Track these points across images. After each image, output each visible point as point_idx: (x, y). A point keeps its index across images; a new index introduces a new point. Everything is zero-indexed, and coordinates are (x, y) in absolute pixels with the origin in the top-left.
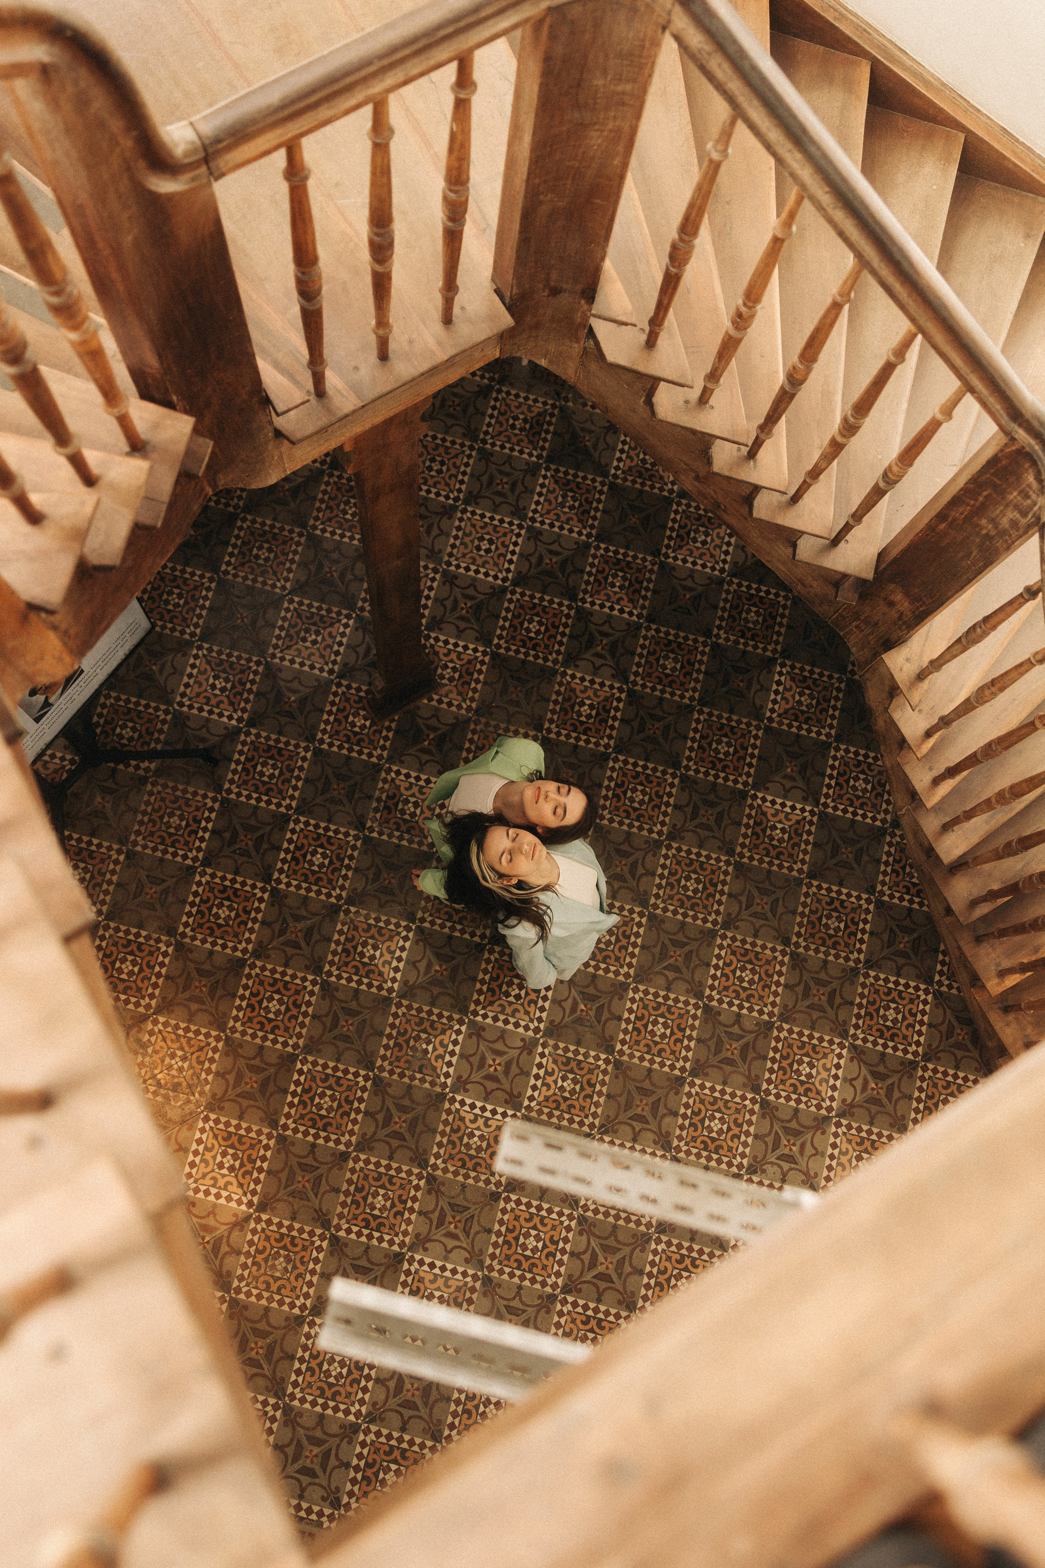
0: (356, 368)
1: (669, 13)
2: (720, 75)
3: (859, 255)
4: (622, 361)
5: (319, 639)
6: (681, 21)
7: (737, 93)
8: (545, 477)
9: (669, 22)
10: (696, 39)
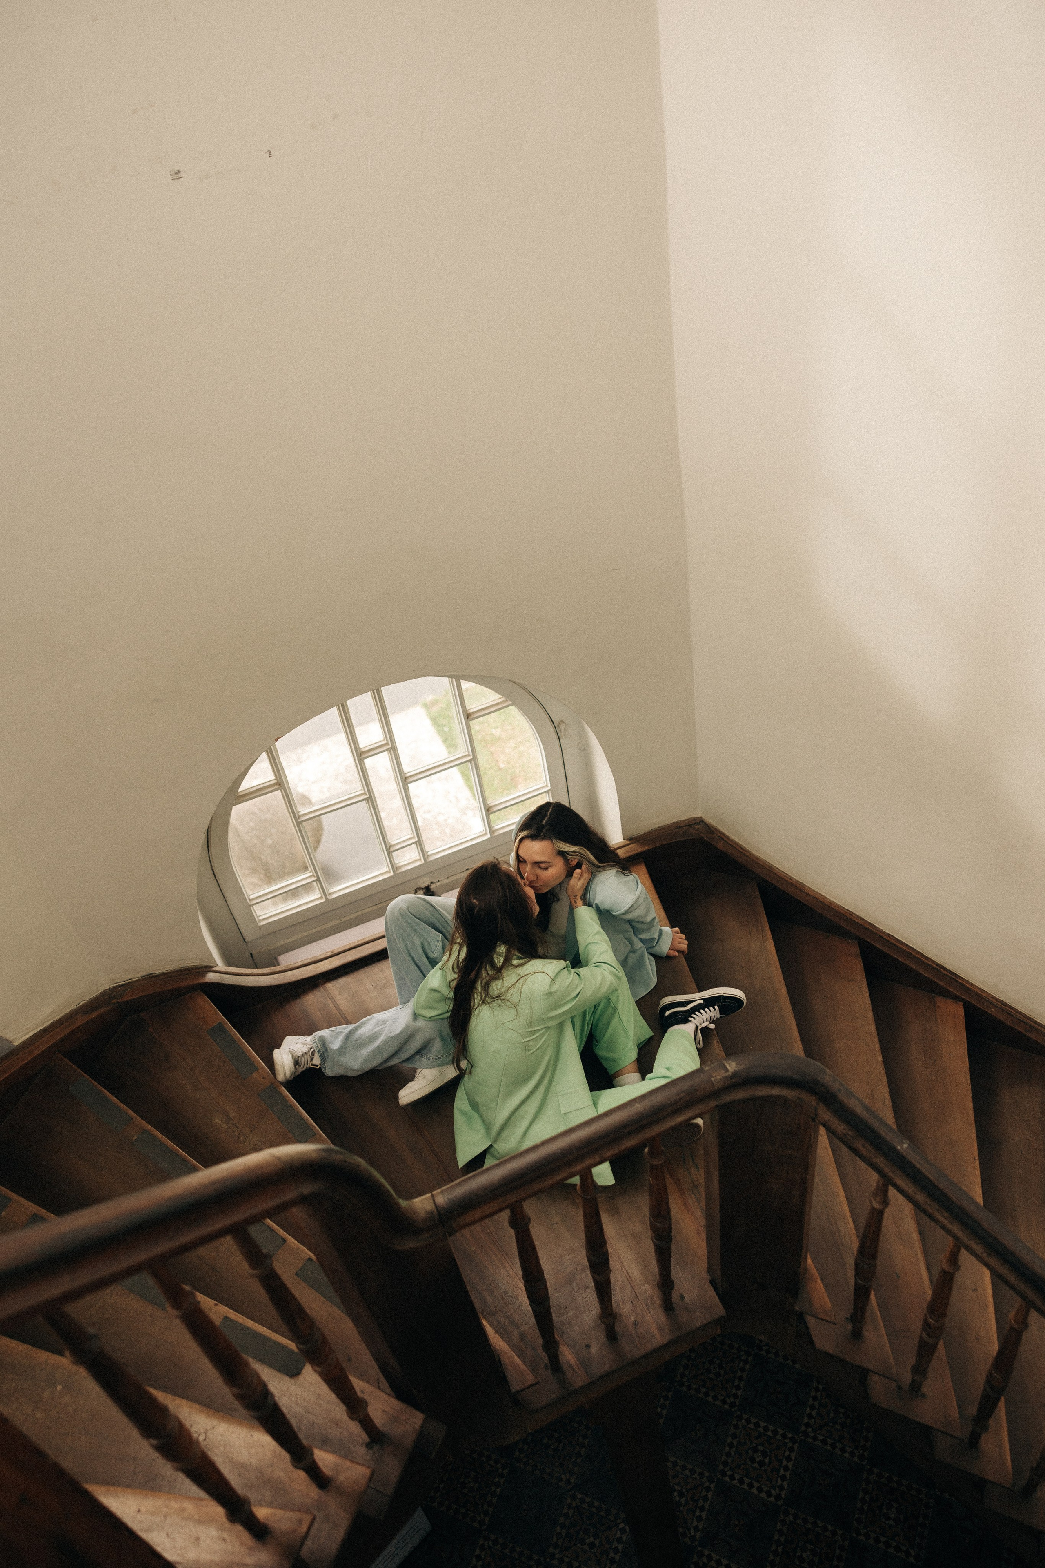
0: (588, 1346)
1: (816, 1109)
2: (863, 1151)
3: (1023, 1296)
4: (830, 1349)
5: (597, 1542)
6: (825, 1115)
7: (882, 1165)
8: (817, 1390)
9: (816, 1115)
10: (840, 1127)
